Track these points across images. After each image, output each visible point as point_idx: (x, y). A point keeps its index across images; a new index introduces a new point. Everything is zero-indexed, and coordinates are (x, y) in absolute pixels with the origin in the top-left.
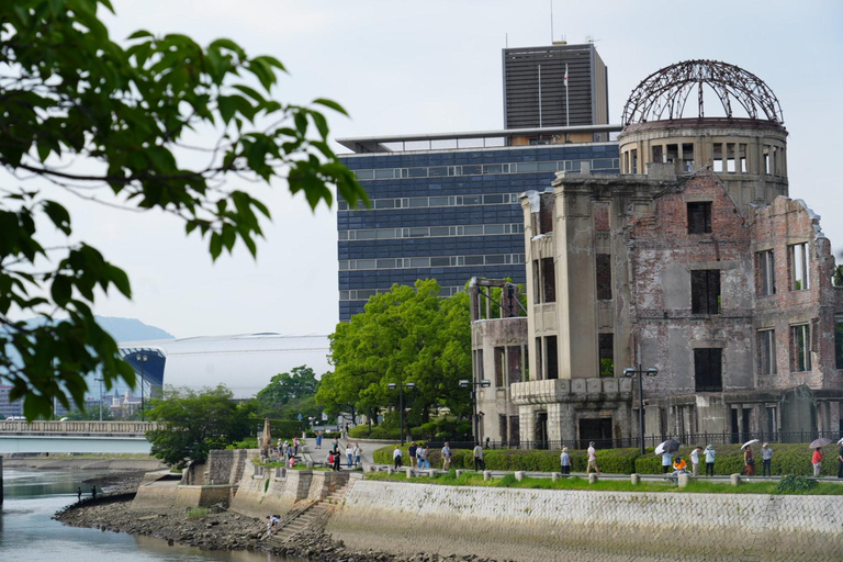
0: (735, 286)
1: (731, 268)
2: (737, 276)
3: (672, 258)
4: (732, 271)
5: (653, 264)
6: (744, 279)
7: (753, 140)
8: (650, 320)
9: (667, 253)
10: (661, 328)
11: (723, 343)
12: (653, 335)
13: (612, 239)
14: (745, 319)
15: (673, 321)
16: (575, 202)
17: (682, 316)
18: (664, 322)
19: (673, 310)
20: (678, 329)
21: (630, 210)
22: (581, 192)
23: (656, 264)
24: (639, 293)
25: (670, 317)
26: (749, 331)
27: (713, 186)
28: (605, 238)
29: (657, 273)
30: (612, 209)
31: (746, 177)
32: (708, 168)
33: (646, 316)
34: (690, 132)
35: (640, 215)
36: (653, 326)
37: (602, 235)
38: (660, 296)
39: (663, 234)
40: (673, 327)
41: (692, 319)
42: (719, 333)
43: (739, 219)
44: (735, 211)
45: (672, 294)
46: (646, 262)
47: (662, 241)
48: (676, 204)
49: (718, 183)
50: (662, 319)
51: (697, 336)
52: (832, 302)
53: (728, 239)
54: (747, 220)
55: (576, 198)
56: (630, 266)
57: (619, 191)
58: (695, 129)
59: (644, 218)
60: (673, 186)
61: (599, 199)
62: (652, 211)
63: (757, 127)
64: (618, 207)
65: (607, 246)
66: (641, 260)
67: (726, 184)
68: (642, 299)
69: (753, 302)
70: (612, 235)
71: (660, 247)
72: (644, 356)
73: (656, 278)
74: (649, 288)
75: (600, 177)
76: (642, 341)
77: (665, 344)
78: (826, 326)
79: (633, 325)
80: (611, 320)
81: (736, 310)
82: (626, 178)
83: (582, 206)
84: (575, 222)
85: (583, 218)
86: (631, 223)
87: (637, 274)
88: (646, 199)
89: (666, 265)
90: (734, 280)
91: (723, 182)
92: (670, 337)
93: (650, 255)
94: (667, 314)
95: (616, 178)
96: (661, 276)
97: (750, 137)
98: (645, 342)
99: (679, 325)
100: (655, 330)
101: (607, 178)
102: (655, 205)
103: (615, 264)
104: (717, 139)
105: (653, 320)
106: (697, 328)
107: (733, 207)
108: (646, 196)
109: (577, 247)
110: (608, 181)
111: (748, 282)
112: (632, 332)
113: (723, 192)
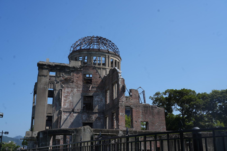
0: (98, 101)
1: (97, 95)
2: (99, 98)
3: (77, 92)
4: (97, 97)
5: (70, 93)
6: (102, 100)
7: (107, 56)
8: (67, 112)
9: (75, 90)
10: (71, 115)
11: (93, 121)
12: (68, 117)
13: (55, 83)
14: (101, 113)
15: (76, 113)
16: (42, 71)
17: (79, 111)
18: (72, 113)
19: (76, 109)
20: (77, 116)
21: (62, 75)
22: (45, 67)
23: (71, 93)
24: (64, 102)
25: (74, 111)
26: (103, 117)
27: (92, 69)
28: (53, 84)
29: (71, 96)
30: (56, 74)
31: (104, 67)
32: (91, 63)
33: (65, 111)
34: (86, 52)
35: (66, 76)
36: (68, 114)
37: (51, 83)
38: (72, 104)
39: (74, 84)
40: (75, 115)
41: (82, 112)
42: (92, 117)
43: (101, 80)
44: (100, 77)
45: (76, 104)
46: (67, 92)
47: (74, 86)
48: (80, 74)
49: (94, 68)
50: (72, 112)
51: (84, 118)
52: (124, 102)
53: (97, 86)
54: (103, 81)
55: (43, 69)
56: (60, 93)
57: (59, 68)
58: (87, 51)
59: (68, 78)
60: (79, 68)
61: (51, 71)
62: (70, 76)
63: (109, 53)
64: (58, 74)
65: (53, 86)
66: (65, 91)
67: (97, 69)
68: (64, 105)
69: (104, 107)
70: (55, 82)
71: (73, 88)
72: (64, 125)
73: (70, 98)
74: (68, 101)
75: (53, 63)
76: (63, 119)
77: (72, 121)
78: (121, 111)
79: (60, 113)
80: (52, 111)
81: (98, 109)
82: (62, 64)
83: (45, 72)
84: (42, 77)
85: (45, 76)
86: (63, 79)
87: (63, 96)
88: (69, 72)
89: (74, 94)
90: (98, 100)
91: (96, 68)
92: (74, 118)
93: (69, 90)
94: (74, 110)
95: (58, 64)
96: (72, 97)
97: (106, 55)
98: (65, 120)
99: (78, 114)
100: (69, 115)
101: (55, 64)
102: (72, 74)
103: (55, 92)
104: (95, 55)
105: (68, 112)
106: (84, 115)
107: (99, 76)
108: (68, 70)
109: (42, 86)
110: (55, 65)
111: (103, 101)
112: (59, 116)
113: (96, 71)
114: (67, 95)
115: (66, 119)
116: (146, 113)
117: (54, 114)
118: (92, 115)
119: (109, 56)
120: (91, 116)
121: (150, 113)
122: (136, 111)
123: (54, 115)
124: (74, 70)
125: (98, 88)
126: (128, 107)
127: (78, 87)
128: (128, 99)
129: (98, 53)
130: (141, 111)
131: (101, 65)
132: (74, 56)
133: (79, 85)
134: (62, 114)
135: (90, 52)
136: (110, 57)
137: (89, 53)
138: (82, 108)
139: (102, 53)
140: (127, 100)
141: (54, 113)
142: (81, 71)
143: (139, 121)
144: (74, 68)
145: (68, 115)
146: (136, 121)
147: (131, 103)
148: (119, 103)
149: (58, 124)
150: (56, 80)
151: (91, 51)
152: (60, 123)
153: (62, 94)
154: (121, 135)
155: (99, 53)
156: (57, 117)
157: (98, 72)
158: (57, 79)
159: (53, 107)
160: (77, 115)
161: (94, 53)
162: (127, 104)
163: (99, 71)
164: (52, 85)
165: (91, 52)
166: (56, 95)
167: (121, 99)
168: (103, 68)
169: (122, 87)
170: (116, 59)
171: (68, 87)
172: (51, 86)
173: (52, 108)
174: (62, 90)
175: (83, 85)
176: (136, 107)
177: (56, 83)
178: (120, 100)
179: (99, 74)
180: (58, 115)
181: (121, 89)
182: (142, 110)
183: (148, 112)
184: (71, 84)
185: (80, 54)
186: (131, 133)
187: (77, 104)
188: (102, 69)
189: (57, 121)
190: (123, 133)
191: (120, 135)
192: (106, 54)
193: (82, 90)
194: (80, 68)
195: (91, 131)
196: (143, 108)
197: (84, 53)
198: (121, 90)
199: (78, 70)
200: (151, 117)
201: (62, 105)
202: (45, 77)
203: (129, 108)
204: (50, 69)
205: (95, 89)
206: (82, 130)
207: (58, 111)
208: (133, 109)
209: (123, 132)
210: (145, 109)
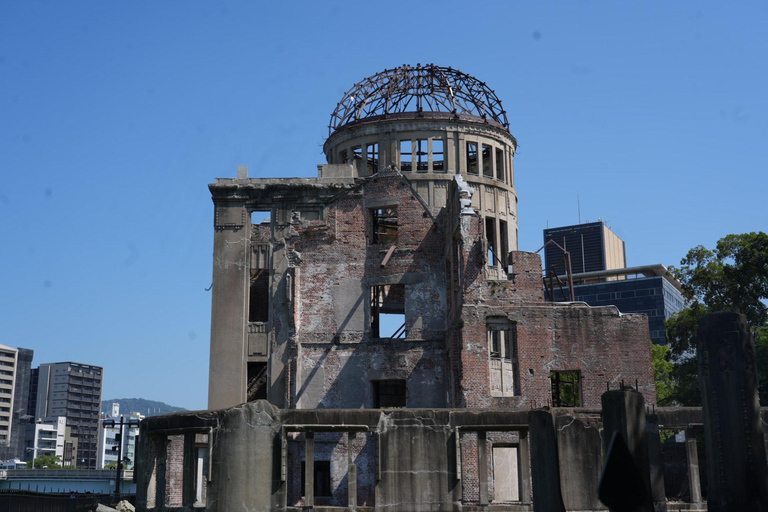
0: (422, 303)
1: (418, 282)
2: (425, 291)
3: (347, 273)
4: (419, 286)
5: (323, 280)
6: (435, 296)
7: (450, 135)
8: (315, 346)
9: (342, 267)
10: (330, 355)
11: (405, 373)
12: (319, 363)
13: (271, 251)
14: (435, 343)
15: (346, 347)
16: (226, 211)
17: (357, 341)
18: (334, 348)
19: (346, 334)
20: (351, 357)
21: (294, 218)
22: (234, 198)
23: (327, 280)
24: (304, 314)
25: (342, 342)
26: (441, 359)
27: (398, 188)
28: (263, 251)
29: (328, 291)
30: (273, 217)
31: (439, 176)
32: (393, 167)
33: (310, 342)
34: (373, 130)
35: (308, 223)
36: (319, 353)
37: (259, 247)
38: (330, 317)
39: (337, 245)
40: (345, 354)
41: (369, 344)
42: (401, 360)
43: (430, 225)
44: (425, 215)
45: (346, 315)
46: (314, 277)
47: (335, 253)
48: (355, 211)
49: (405, 183)
50: (331, 344)
51: (375, 365)
52: (482, 302)
53: (415, 248)
54: (437, 227)
55: (227, 206)
56: (289, 281)
57: (283, 197)
58: (379, 125)
59: (312, 227)
60: (349, 190)
61: (257, 207)
62: (322, 219)
63: (456, 120)
64: (280, 215)
65: (265, 260)
66: (308, 275)
67: (414, 185)
68: (306, 321)
69: (446, 322)
70: (272, 246)
71: (332, 260)
72: (306, 390)
73: (325, 296)
74: (316, 307)
75: (259, 182)
76: (304, 372)
77: (334, 375)
78: (472, 334)
79: (292, 351)
80: (264, 346)
81: (423, 332)
82: (291, 182)
83: (235, 214)
84: (226, 232)
85: (236, 228)
86: (296, 233)
87: (302, 293)
88: (315, 206)
89: (338, 281)
90: (422, 296)
91: (410, 182)
92: (341, 367)
93: (319, 269)
94: (339, 338)
95: (278, 182)
96: (332, 294)
97: (446, 132)
98: (308, 373)
99: (354, 352)
100: (322, 358)
101: (268, 182)
102: (326, 211)
103: (273, 280)
104: (405, 135)
105: (320, 345)
106: (376, 355)
107: (422, 211)
108: (314, 201)
109: (227, 262)
110: (267, 185)
111: (440, 299)
112: (289, 361)
113: (410, 194)
114: (314, 289)
115: (315, 371)
116: (572, 339)
117: (273, 355)
118: (402, 351)
119: (456, 133)
120: (399, 357)
121: (587, 338)
122: (533, 333)
123: (273, 359)
124: (335, 196)
125: (420, 253)
126: (499, 321)
127: (350, 257)
128: (496, 289)
129: (414, 128)
130: (551, 331)
131: (431, 169)
132: (336, 146)
133: (356, 250)
134: (297, 355)
135: (388, 127)
136: (461, 136)
137: (386, 129)
138: (368, 331)
139: (431, 126)
140: (493, 292)
141: (271, 352)
142: (359, 197)
143: (545, 368)
144: (332, 189)
145: (321, 355)
146: (531, 371)
147: (512, 306)
148: (462, 307)
149: (285, 390)
150: (273, 240)
151: (391, 122)
152: (293, 384)
153: (293, 285)
154: (386, 429)
155: (422, 124)
156: (282, 366)
157: (418, 197)
158: (276, 235)
159: (267, 332)
160: (351, 353)
161: (403, 128)
162: (496, 310)
163: (422, 192)
164: (261, 256)
165: (391, 127)
166: (275, 289)
167: (468, 290)
168: (436, 182)
169: (472, 248)
170: (489, 142)
171: (315, 261)
172: (258, 259)
173: (265, 335)
174: (292, 272)
175: (369, 249)
176: (532, 316)
177: (274, 250)
178: (466, 297)
179: (422, 203)
180: (284, 360)
181: (470, 256)
182: (556, 327)
183: (580, 334)
184: (326, 247)
185: (353, 138)
186: (424, 422)
187: (349, 317)
188: (431, 184)
189: (283, 379)
190: (396, 423)
191: (382, 430)
192: (448, 129)
193: (365, 265)
194: (356, 189)
195: (274, 418)
196: (561, 320)
197: (368, 131)
198: (471, 260)
199: (348, 197)
200: (592, 351)
201: (298, 324)
202: (236, 230)
203: (504, 321)
204: (252, 202)
205: (409, 260)
206: (243, 415)
207: (284, 345)
208: (518, 327)
209: (392, 417)
210: (568, 321)
